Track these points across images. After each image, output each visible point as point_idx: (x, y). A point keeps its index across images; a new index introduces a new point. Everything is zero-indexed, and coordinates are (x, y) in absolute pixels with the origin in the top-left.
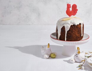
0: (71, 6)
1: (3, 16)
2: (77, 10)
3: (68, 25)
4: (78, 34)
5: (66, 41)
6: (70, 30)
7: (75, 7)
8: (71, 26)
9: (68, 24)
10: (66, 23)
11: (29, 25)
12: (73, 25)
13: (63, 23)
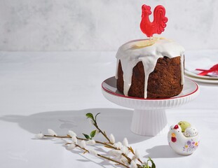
0: (152, 10)
1: (9, 31)
2: (166, 20)
3: (150, 58)
4: (174, 79)
5: (148, 98)
6: (155, 71)
7: (160, 11)
8: (159, 61)
9: (152, 56)
10: (146, 54)
11: (70, 50)
12: (162, 57)
13: (138, 54)
